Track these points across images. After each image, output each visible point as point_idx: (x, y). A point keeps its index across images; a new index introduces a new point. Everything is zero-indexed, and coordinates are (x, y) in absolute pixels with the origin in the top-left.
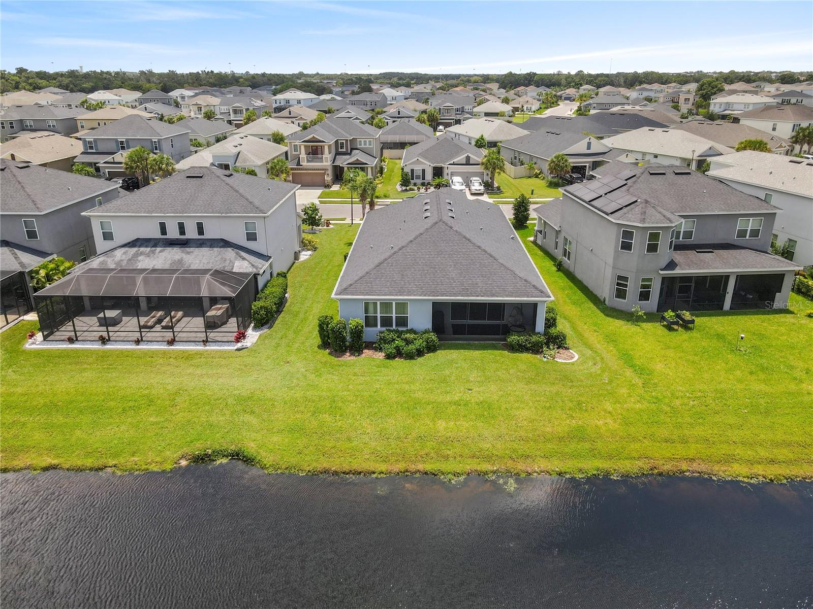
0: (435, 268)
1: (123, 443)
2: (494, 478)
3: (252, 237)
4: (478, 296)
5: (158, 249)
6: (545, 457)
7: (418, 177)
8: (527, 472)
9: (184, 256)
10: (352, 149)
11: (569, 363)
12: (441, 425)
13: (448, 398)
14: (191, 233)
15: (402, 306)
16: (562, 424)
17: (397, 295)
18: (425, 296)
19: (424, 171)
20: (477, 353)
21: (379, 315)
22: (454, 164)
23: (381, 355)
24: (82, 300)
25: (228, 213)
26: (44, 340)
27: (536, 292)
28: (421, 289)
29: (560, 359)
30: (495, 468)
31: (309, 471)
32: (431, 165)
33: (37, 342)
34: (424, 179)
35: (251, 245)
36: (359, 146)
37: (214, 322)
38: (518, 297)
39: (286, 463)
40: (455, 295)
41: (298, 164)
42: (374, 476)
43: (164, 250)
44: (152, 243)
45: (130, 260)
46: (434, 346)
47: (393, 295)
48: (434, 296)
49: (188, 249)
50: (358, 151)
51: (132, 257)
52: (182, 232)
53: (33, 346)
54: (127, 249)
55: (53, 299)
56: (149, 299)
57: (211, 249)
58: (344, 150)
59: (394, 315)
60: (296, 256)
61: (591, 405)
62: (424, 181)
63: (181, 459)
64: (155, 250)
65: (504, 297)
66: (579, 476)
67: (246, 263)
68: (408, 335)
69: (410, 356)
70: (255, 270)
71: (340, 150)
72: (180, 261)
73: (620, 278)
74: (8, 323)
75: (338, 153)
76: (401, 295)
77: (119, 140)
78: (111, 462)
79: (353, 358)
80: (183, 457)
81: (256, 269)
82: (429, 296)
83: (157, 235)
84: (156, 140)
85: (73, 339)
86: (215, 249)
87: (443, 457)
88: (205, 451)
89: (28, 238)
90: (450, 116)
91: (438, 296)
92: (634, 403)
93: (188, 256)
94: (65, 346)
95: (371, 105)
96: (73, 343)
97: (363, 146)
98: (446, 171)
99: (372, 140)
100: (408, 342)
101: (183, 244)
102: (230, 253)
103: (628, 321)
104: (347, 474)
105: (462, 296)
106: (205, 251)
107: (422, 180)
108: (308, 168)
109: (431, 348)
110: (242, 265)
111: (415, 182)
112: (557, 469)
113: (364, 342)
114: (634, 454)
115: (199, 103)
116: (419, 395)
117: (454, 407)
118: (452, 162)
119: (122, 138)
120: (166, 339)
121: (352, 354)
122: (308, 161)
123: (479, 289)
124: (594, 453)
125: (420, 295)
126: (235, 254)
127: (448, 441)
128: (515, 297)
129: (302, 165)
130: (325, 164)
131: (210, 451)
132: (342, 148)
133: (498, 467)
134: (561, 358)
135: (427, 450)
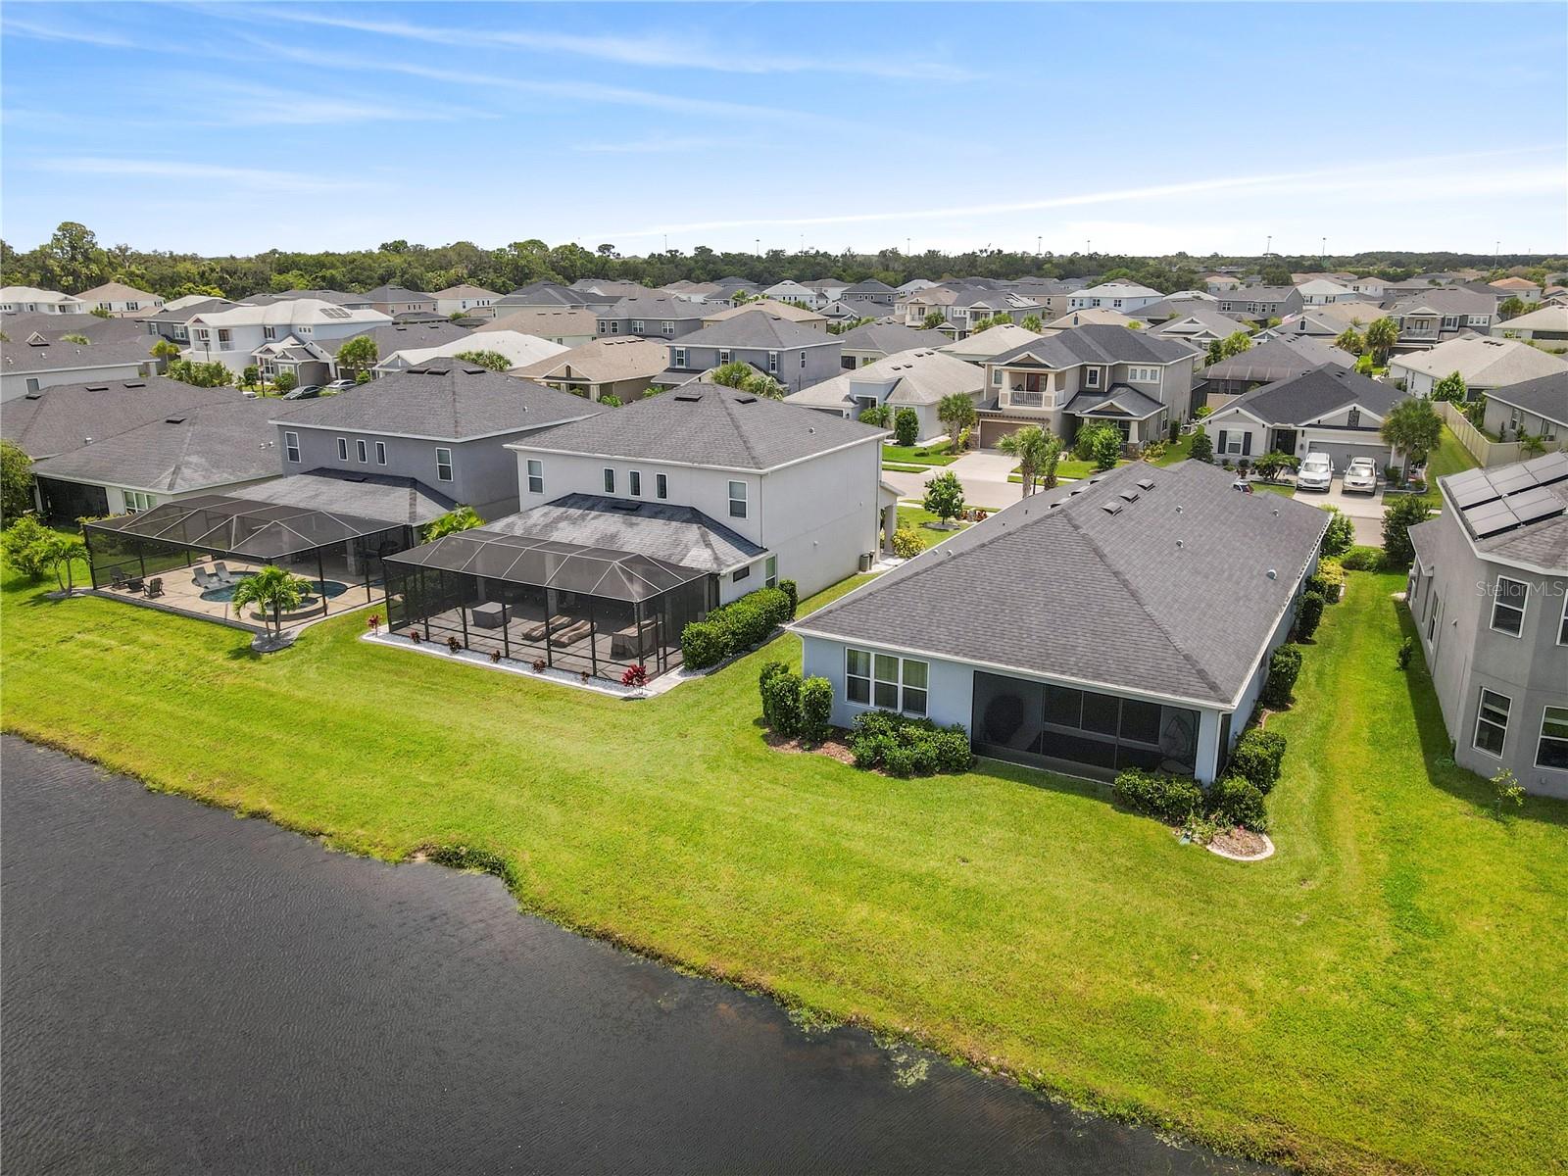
0: (1004, 604)
1: (363, 803)
2: (893, 1047)
3: (738, 509)
4: (1063, 673)
5: (594, 513)
6: (1029, 1041)
7: (1234, 448)
8: (967, 1059)
9: (623, 528)
10: (1114, 386)
11: (1237, 862)
12: (861, 911)
13: (907, 865)
14: (649, 494)
15: (917, 668)
16: (1113, 985)
17: (903, 644)
18: (957, 654)
19: (1248, 436)
20: (1041, 796)
21: (872, 680)
22: (1318, 426)
23: (850, 757)
24: (476, 581)
25: (703, 463)
26: (391, 632)
27: (1196, 684)
28: (957, 639)
29: (1220, 847)
30: (907, 1029)
31: (579, 927)
32: (1267, 425)
33: (380, 636)
34: (1247, 452)
35: (735, 524)
36: (1129, 381)
37: (624, 646)
38: (1153, 689)
39: (554, 902)
40: (1019, 663)
41: (995, 406)
42: (679, 969)
43: (600, 515)
44: (589, 503)
45: (546, 526)
46: (959, 762)
47: (896, 643)
48: (974, 657)
49: (634, 519)
50: (1125, 390)
51: (552, 522)
52: (636, 491)
53: (373, 639)
54: (551, 507)
55: (426, 573)
56: (562, 595)
57: (668, 522)
58: (1097, 386)
59: (900, 686)
60: (864, 562)
61: (1213, 963)
62: (1247, 457)
63: (420, 850)
64: (588, 515)
65: (1119, 685)
66: (1080, 1107)
67: (707, 554)
68: (911, 730)
69: (899, 771)
70: (715, 566)
71: (1088, 385)
72: (613, 537)
73: (1490, 697)
74: (369, 602)
75: (1083, 392)
76: (911, 645)
77: (721, 351)
78: (330, 829)
79: (798, 752)
80: (423, 848)
81: (719, 565)
82: (965, 655)
83: (599, 490)
84: (775, 353)
85: (418, 637)
86: (674, 523)
87: (821, 973)
88: (458, 848)
89: (441, 478)
90: (1425, 335)
91: (982, 658)
92: (1334, 989)
93: (630, 529)
94: (407, 645)
95: (1264, 310)
96: (419, 642)
97: (1138, 380)
98: (1299, 440)
99: (1158, 368)
100: (906, 741)
101: (631, 509)
102: (693, 532)
103: (1482, 806)
104: (634, 952)
105: (1031, 667)
106: (657, 525)
107: (1243, 454)
108: (1013, 414)
109: (950, 764)
110: (699, 554)
111: (1227, 457)
112: (1039, 1075)
113: (832, 727)
114: (1249, 1105)
115: (921, 300)
116: (858, 845)
117: (906, 885)
118: (1314, 421)
119: (725, 349)
120: (532, 660)
121: (800, 745)
122: (1014, 402)
123: (1072, 659)
124: (1148, 1070)
125: (948, 652)
126: (698, 536)
127: (849, 947)
128: (1146, 688)
129: (1000, 409)
130: (1044, 408)
131: (464, 850)
132: (1093, 381)
133: (915, 1028)
134: (1227, 847)
135: (800, 952)
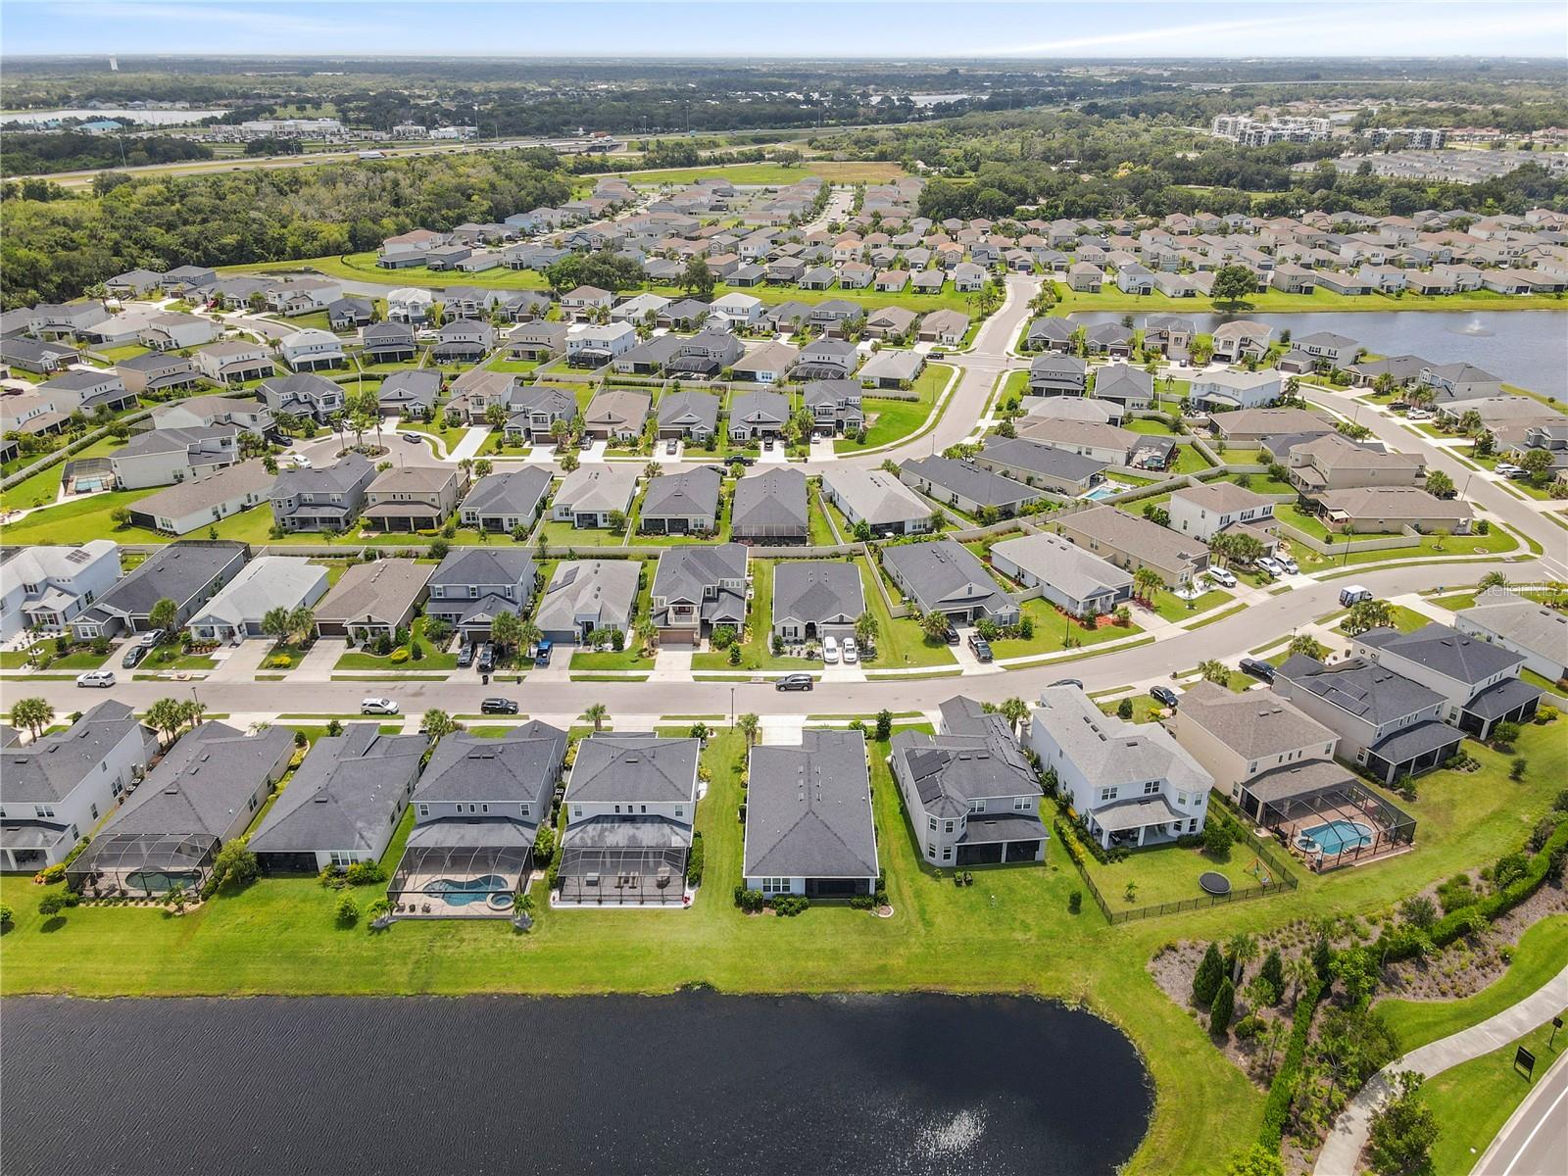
1: (644, 978)
2: (836, 996)
3: (679, 814)
4: (833, 876)
5: (617, 825)
7: (790, 634)
8: (853, 992)
9: (634, 831)
10: (719, 591)
11: (887, 916)
13: (813, 946)
14: (637, 811)
15: (786, 881)
17: (783, 874)
19: (796, 628)
20: (832, 910)
21: (772, 885)
22: (827, 623)
23: (774, 913)
25: (663, 801)
26: (560, 900)
28: (799, 871)
29: (881, 913)
30: (836, 990)
32: (804, 623)
34: (796, 635)
35: (679, 819)
36: (726, 588)
38: (858, 875)
40: (819, 875)
41: (666, 623)
43: (621, 826)
44: (611, 820)
46: (806, 905)
47: (780, 874)
48: (806, 876)
49: (637, 825)
50: (725, 594)
51: (599, 832)
52: (631, 810)
53: (558, 906)
54: (593, 824)
57: (654, 825)
58: (711, 595)
59: (781, 886)
61: (892, 950)
62: (797, 638)
64: (614, 826)
65: (849, 876)
67: (678, 837)
68: (790, 899)
69: (792, 914)
70: (684, 843)
71: (707, 595)
73: (931, 845)
75: (705, 600)
77: (470, 587)
79: (757, 915)
80: (677, 986)
82: (803, 875)
83: (614, 812)
84: (510, 587)
86: (657, 825)
87: (811, 984)
88: (688, 981)
89: (523, 815)
90: (829, 417)
92: (917, 948)
93: (638, 831)
94: (576, 906)
96: (580, 902)
97: (730, 587)
98: (819, 629)
99: (740, 581)
100: (791, 905)
101: (633, 820)
102: (666, 828)
103: (932, 875)
105: (823, 876)
106: (649, 826)
108: (678, 627)
109: (804, 907)
110: (675, 838)
111: (787, 639)
113: (764, 904)
116: (797, 944)
119: (473, 586)
121: (756, 912)
122: (676, 620)
123: (834, 870)
125: (798, 875)
126: (670, 829)
129: (670, 625)
132: (709, 593)
135: (803, 980)
